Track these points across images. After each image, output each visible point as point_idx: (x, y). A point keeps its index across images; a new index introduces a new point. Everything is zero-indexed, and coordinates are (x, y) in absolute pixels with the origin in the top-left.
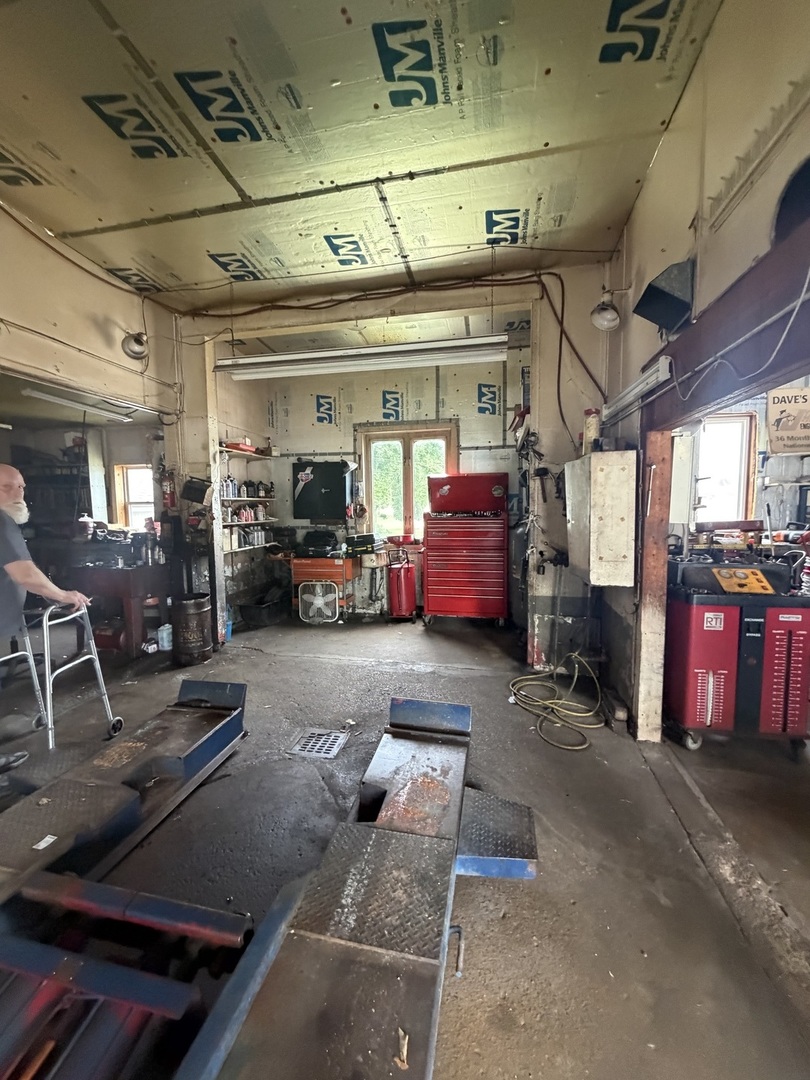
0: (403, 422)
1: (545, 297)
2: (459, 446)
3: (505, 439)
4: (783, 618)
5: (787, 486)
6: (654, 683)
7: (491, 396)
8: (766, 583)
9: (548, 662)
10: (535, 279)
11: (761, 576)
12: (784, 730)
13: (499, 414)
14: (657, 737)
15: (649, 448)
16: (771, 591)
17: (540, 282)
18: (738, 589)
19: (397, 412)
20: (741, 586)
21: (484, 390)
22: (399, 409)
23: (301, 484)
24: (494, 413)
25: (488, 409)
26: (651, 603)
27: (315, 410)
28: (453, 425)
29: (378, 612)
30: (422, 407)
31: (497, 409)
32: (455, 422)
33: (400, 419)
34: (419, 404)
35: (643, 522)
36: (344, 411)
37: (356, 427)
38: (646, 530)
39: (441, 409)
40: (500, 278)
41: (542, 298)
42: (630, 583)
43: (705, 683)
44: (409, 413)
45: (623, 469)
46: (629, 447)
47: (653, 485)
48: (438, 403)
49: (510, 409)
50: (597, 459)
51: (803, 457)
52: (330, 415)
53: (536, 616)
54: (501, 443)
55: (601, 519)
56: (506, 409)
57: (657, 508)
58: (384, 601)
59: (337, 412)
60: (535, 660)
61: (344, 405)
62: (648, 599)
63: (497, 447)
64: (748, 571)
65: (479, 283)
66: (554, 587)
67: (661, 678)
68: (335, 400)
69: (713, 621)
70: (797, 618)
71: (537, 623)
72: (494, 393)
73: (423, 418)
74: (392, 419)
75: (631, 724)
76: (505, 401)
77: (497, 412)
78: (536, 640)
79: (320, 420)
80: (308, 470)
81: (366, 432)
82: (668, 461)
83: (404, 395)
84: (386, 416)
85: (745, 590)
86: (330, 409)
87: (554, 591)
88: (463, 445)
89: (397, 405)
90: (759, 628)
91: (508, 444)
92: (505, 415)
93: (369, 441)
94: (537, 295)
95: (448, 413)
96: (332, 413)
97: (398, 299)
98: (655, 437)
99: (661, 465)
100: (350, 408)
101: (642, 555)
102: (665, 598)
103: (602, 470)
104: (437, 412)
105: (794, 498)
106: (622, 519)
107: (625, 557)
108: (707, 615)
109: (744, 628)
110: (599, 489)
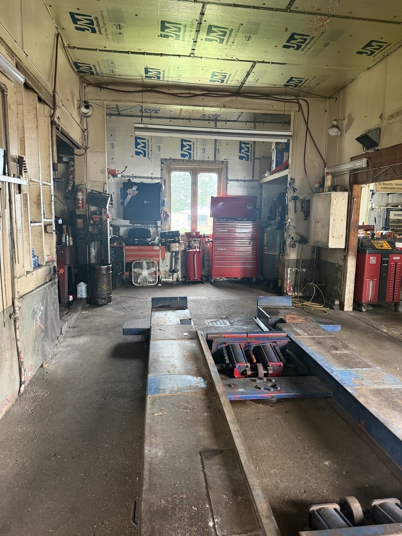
0: (194, 161)
1: (300, 110)
2: (227, 179)
3: (253, 176)
4: (394, 258)
5: (382, 208)
6: (351, 287)
7: (246, 149)
8: (389, 246)
9: (294, 291)
10: (296, 101)
11: (387, 243)
12: (393, 300)
13: (251, 161)
14: (351, 309)
15: (354, 191)
16: (390, 248)
17: (298, 103)
18: (381, 248)
19: (190, 154)
20: (382, 246)
21: (243, 145)
22: (191, 152)
23: (129, 197)
24: (248, 160)
25: (244, 157)
26: (352, 254)
27: (134, 146)
28: (224, 165)
29: (175, 280)
30: (206, 152)
31: (250, 158)
32: (225, 163)
33: (192, 158)
34: (204, 150)
35: (350, 221)
36: (155, 150)
37: (163, 161)
38: (351, 225)
39: (217, 155)
40: (279, 97)
41: (299, 111)
42: (343, 247)
43: (369, 284)
44: (198, 155)
45: (343, 199)
46: (346, 190)
47: (355, 206)
48: (215, 151)
49: (257, 159)
50: (333, 194)
51: (388, 194)
52: (145, 152)
53: (289, 269)
54: (251, 179)
55: (334, 220)
56: (255, 159)
57: (355, 216)
58: (179, 273)
59: (150, 149)
60: (288, 290)
61: (154, 145)
62: (350, 253)
63: (249, 181)
64: (383, 242)
65: (270, 98)
66: (298, 254)
67: (354, 285)
68: (148, 141)
69: (373, 260)
70: (398, 258)
71: (289, 272)
72: (248, 148)
73: (207, 159)
74: (187, 158)
75: (342, 306)
76: (254, 153)
77: (250, 160)
78: (288, 281)
79: (138, 153)
80: (135, 188)
81: (168, 165)
82: (359, 197)
83: (195, 143)
84: (183, 155)
85: (383, 248)
86: (144, 147)
87: (297, 256)
88: (230, 178)
89: (190, 149)
90: (387, 262)
91: (255, 179)
92: (254, 162)
93: (170, 171)
94: (297, 109)
95: (221, 157)
96: (146, 150)
97: (227, 99)
98: (356, 187)
99: (357, 199)
100: (159, 148)
101: (349, 234)
102: (356, 252)
103: (335, 199)
104: (215, 156)
105: (384, 215)
106: (342, 220)
107: (342, 236)
108: (371, 258)
109: (382, 262)
110: (334, 207)
